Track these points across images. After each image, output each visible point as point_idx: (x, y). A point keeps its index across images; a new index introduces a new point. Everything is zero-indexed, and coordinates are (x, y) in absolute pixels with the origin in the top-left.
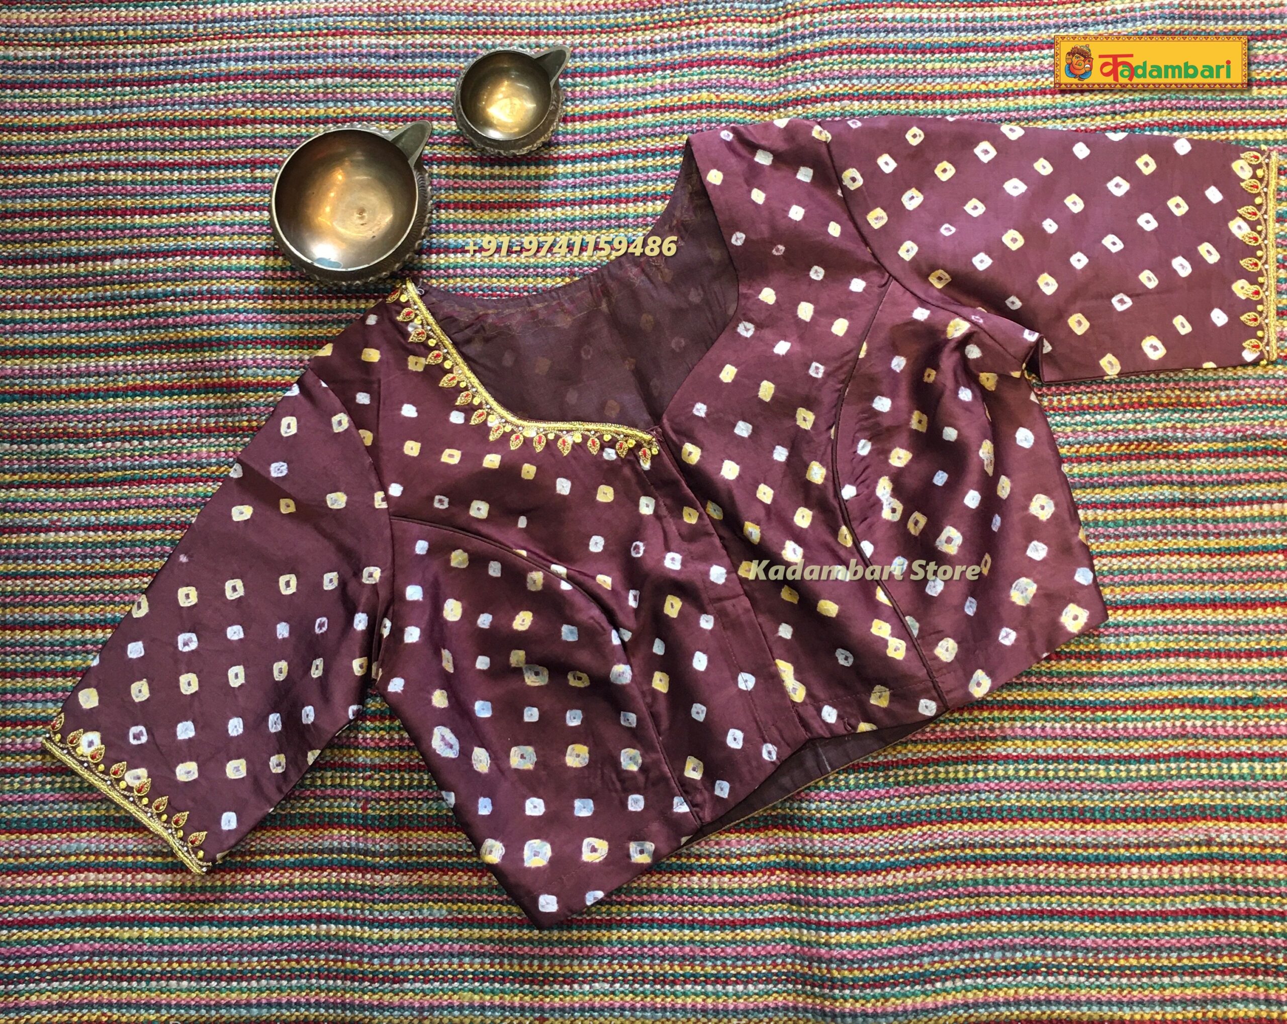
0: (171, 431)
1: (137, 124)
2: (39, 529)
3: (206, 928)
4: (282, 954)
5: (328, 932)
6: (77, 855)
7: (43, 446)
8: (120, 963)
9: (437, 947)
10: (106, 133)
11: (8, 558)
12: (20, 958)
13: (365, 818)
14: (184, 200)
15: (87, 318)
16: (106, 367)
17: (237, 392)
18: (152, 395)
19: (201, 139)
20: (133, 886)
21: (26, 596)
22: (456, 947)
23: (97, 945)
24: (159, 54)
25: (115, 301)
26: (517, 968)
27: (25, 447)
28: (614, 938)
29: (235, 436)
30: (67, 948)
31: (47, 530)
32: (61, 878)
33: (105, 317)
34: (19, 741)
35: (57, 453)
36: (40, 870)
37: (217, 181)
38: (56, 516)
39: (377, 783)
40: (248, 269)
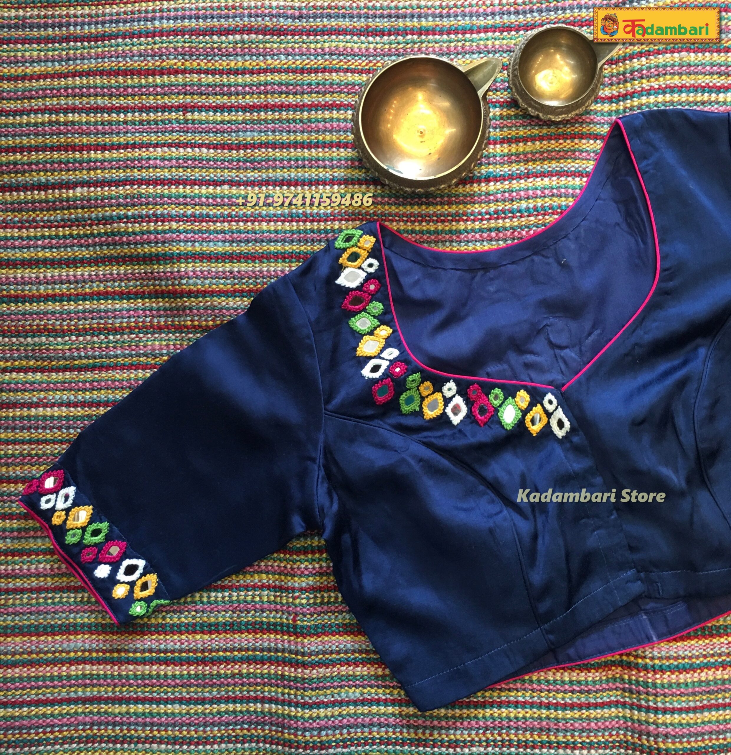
0: (130, 328)
1: (88, 73)
2: (30, 405)
3: (177, 706)
4: (236, 725)
5: (270, 709)
6: (76, 652)
7: (29, 339)
8: (114, 731)
9: (352, 720)
10: (63, 82)
11: (7, 428)
12: (38, 727)
13: (295, 627)
14: (130, 138)
15: (57, 236)
16: (75, 276)
17: (181, 297)
18: (113, 299)
19: (141, 86)
20: (120, 675)
21: (25, 458)
22: (367, 720)
23: (96, 718)
24: (104, 15)
25: (78, 222)
26: (413, 735)
27: (14, 340)
28: (488, 715)
29: (182, 333)
30: (73, 719)
31: (37, 405)
32: (64, 668)
33: (71, 235)
34: (25, 567)
35: (41, 345)
36: (48, 663)
37: (156, 123)
38: (42, 395)
39: (304, 601)
40: (185, 197)
